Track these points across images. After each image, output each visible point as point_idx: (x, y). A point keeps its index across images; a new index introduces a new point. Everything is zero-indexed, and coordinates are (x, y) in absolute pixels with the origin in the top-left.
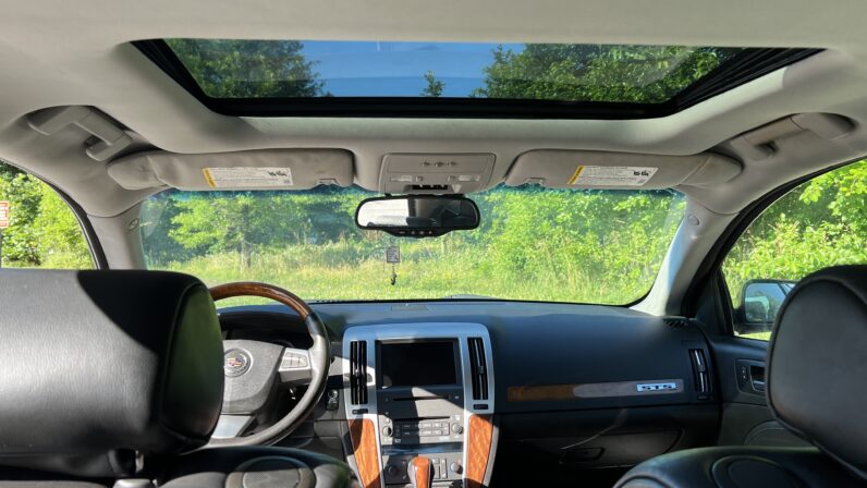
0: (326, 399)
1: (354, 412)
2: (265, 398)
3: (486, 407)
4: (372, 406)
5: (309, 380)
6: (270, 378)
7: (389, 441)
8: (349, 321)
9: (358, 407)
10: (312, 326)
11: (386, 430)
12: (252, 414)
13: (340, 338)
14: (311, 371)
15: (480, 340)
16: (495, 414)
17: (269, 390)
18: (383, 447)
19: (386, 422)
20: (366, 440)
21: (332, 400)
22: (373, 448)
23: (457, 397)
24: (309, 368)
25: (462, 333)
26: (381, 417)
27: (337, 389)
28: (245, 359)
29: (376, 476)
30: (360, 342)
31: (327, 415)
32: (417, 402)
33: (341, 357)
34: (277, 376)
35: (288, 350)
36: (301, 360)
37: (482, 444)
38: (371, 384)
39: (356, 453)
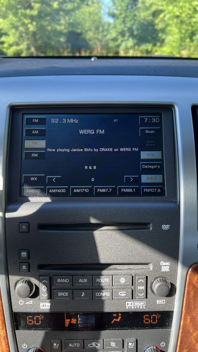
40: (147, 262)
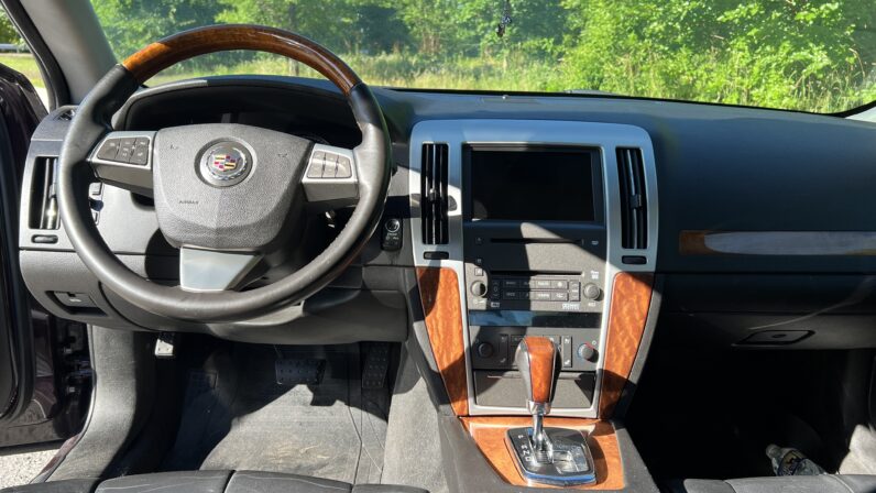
0: (381, 232)
1: (426, 255)
2: (278, 226)
3: (642, 260)
4: (455, 246)
5: (356, 201)
6: (287, 192)
7: (480, 303)
8: (419, 112)
9: (433, 248)
10: (360, 108)
11: (476, 287)
12: (256, 253)
13: (406, 136)
14: (357, 186)
15: (636, 152)
16: (656, 273)
17: (284, 213)
18: (469, 312)
19: (478, 275)
20: (444, 299)
21: (391, 235)
22: (456, 314)
23: (595, 243)
24: (353, 180)
25: (607, 140)
26: (470, 266)
27: (400, 218)
28: (243, 156)
29: (458, 357)
30: (438, 146)
31: (383, 257)
32: (529, 247)
33: (408, 168)
34: (298, 190)
35: (318, 148)
36: (340, 166)
37: (633, 320)
38: (456, 212)
39: (427, 318)
40: (577, 270)
